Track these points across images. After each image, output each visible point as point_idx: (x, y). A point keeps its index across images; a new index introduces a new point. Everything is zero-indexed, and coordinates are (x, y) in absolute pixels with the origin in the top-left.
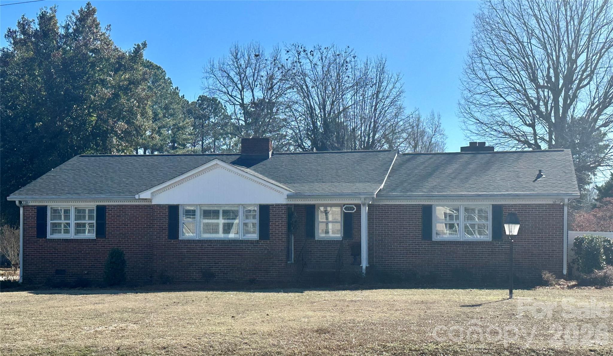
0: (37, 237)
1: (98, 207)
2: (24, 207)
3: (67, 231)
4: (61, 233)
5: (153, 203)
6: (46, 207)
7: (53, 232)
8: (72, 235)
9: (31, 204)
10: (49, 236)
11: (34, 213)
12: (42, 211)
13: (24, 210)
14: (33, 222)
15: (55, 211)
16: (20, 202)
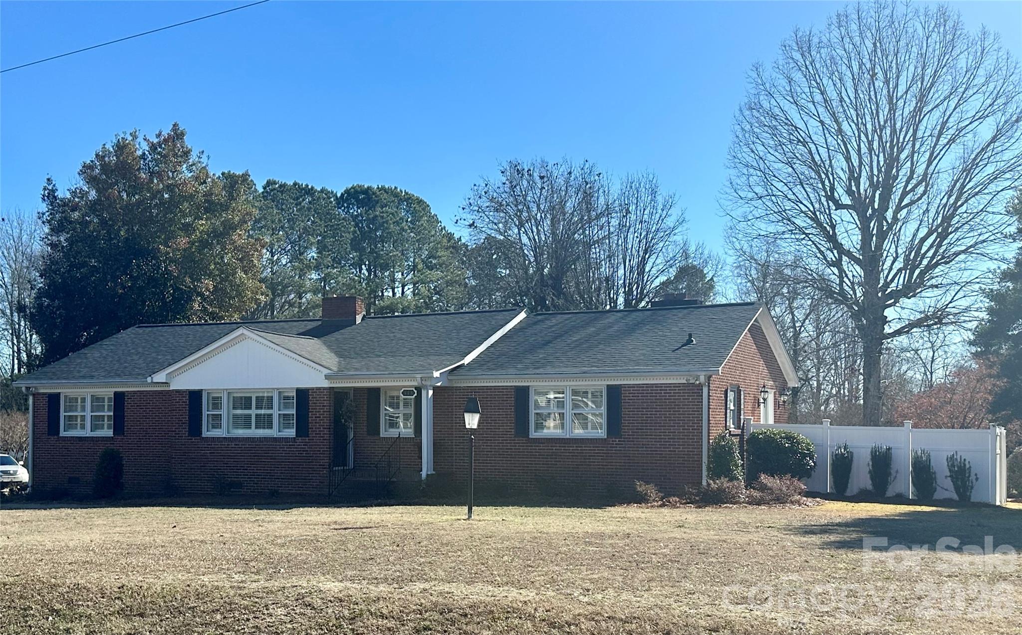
0: (49, 435)
1: (116, 393)
2: (34, 395)
3: (83, 427)
4: (76, 428)
5: (171, 388)
6: (58, 395)
7: (68, 427)
8: (87, 433)
9: (42, 391)
10: (62, 434)
11: (44, 403)
12: (54, 399)
13: (34, 399)
14: (44, 412)
15: (72, 401)
16: (28, 388)
